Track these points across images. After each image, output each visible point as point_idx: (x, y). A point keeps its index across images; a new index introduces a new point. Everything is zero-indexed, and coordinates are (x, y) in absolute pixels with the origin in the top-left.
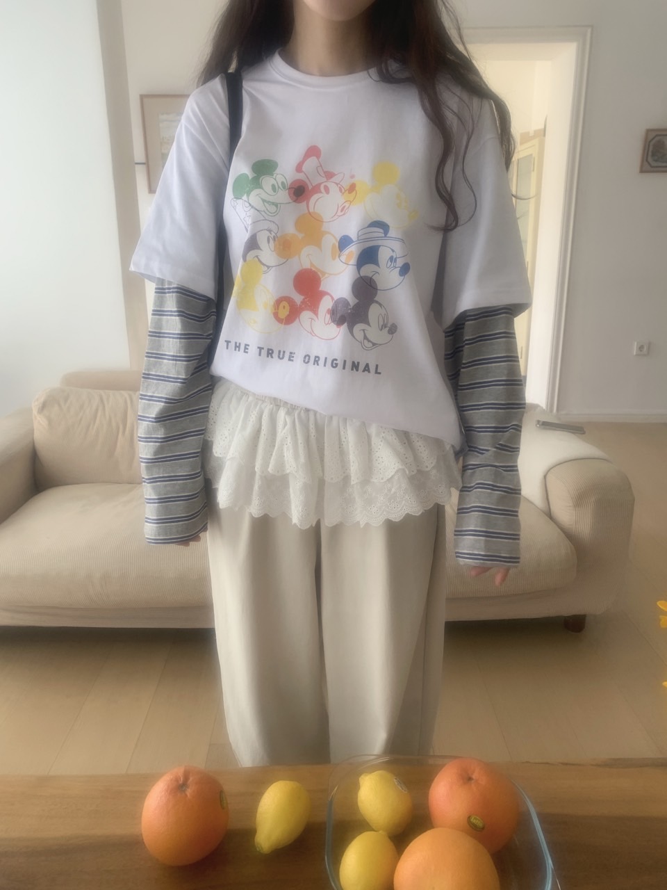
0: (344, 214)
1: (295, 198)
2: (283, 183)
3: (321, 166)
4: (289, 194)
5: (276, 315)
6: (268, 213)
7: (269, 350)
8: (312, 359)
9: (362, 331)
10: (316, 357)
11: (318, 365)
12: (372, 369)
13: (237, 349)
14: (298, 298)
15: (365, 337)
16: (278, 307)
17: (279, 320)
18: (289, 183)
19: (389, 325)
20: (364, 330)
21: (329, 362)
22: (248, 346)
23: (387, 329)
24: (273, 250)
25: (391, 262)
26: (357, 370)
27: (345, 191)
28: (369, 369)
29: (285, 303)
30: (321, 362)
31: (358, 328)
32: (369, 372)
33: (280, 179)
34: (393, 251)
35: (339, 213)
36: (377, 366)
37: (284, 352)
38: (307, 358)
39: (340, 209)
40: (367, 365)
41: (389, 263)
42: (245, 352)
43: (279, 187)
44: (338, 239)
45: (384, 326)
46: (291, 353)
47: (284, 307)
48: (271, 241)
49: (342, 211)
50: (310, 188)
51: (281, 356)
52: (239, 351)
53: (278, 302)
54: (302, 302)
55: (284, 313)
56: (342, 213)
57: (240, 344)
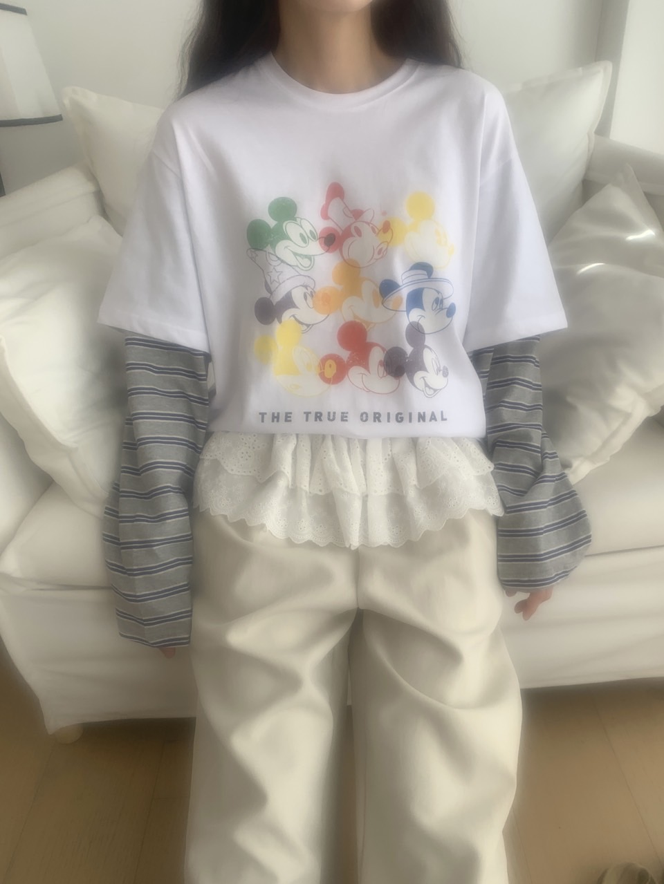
0: (382, 257)
1: (326, 248)
2: (311, 232)
3: (347, 207)
4: (321, 244)
5: (322, 376)
6: (301, 267)
7: (316, 413)
8: (371, 417)
9: (422, 379)
10: (375, 414)
11: (379, 421)
12: (438, 416)
13: (276, 420)
14: (345, 354)
15: (427, 385)
16: (324, 365)
17: (327, 381)
18: (319, 231)
19: (442, 368)
20: (423, 378)
21: (393, 417)
22: (291, 413)
23: (441, 372)
24: (312, 306)
25: (437, 304)
26: (424, 420)
27: (380, 231)
28: (435, 416)
29: (330, 362)
30: (384, 418)
31: (418, 376)
32: (436, 420)
33: (307, 228)
34: (438, 292)
35: (376, 256)
36: (442, 412)
37: (334, 413)
38: (364, 416)
39: (376, 252)
40: (433, 414)
41: (435, 305)
42: (286, 420)
43: (308, 237)
44: (379, 285)
45: (439, 370)
46: (343, 413)
47: (330, 366)
48: (309, 297)
49: (379, 252)
50: (341, 233)
51: (331, 418)
52: (278, 421)
53: (324, 360)
54: (348, 358)
55: (331, 371)
56: (380, 256)
57: (278, 414)
